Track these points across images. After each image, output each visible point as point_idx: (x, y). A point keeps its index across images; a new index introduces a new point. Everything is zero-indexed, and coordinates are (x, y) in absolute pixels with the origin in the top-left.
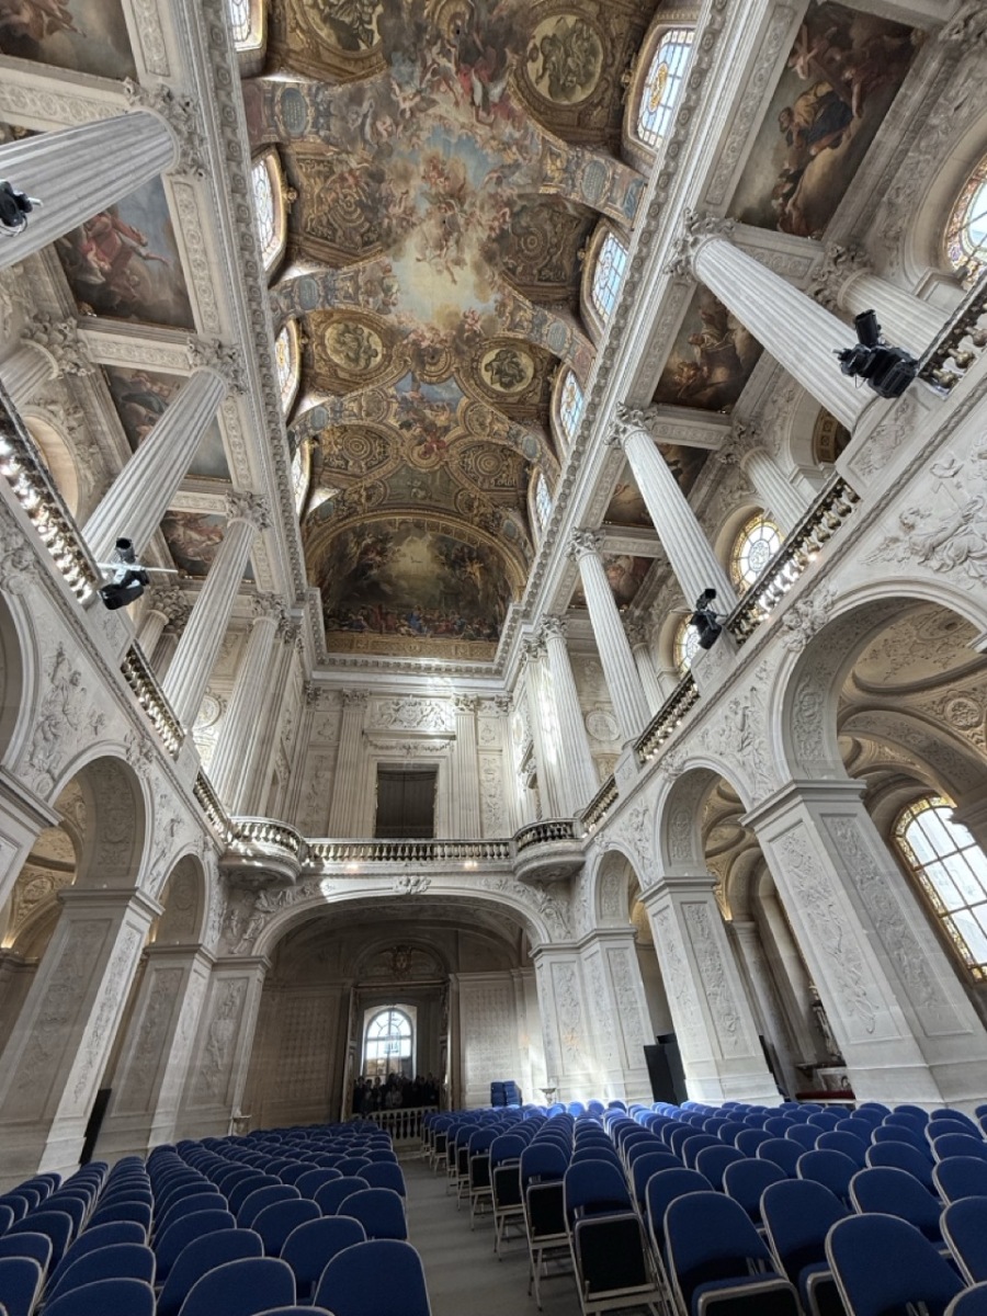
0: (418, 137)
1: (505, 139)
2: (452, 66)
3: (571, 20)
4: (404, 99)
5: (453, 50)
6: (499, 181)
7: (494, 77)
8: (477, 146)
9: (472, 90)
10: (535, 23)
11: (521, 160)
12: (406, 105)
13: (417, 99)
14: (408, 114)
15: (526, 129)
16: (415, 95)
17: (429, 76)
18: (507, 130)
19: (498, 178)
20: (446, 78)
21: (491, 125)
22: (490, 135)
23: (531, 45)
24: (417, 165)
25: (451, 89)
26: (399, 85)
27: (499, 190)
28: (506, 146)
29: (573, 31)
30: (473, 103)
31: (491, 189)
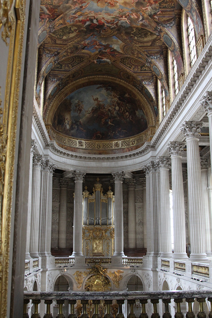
0: (119, 11)
1: (82, 16)
2: (106, 24)
3: (65, 38)
4: (125, 20)
5: (106, 27)
6: (81, 7)
7: (89, 25)
8: (94, 11)
9: (97, 21)
10: (77, 35)
11: (74, 15)
12: (124, 18)
13: (119, 19)
14: (124, 16)
15: (73, 21)
16: (121, 20)
17: (115, 23)
18: (81, 18)
19: (82, 7)
20: (108, 22)
21: (88, 17)
22: (88, 15)
23: (77, 31)
24: (120, 5)
25: (106, 21)
26: (127, 22)
27: (81, 5)
28: (81, 15)
29: (63, 36)
30: (97, 19)
31: (84, 4)
